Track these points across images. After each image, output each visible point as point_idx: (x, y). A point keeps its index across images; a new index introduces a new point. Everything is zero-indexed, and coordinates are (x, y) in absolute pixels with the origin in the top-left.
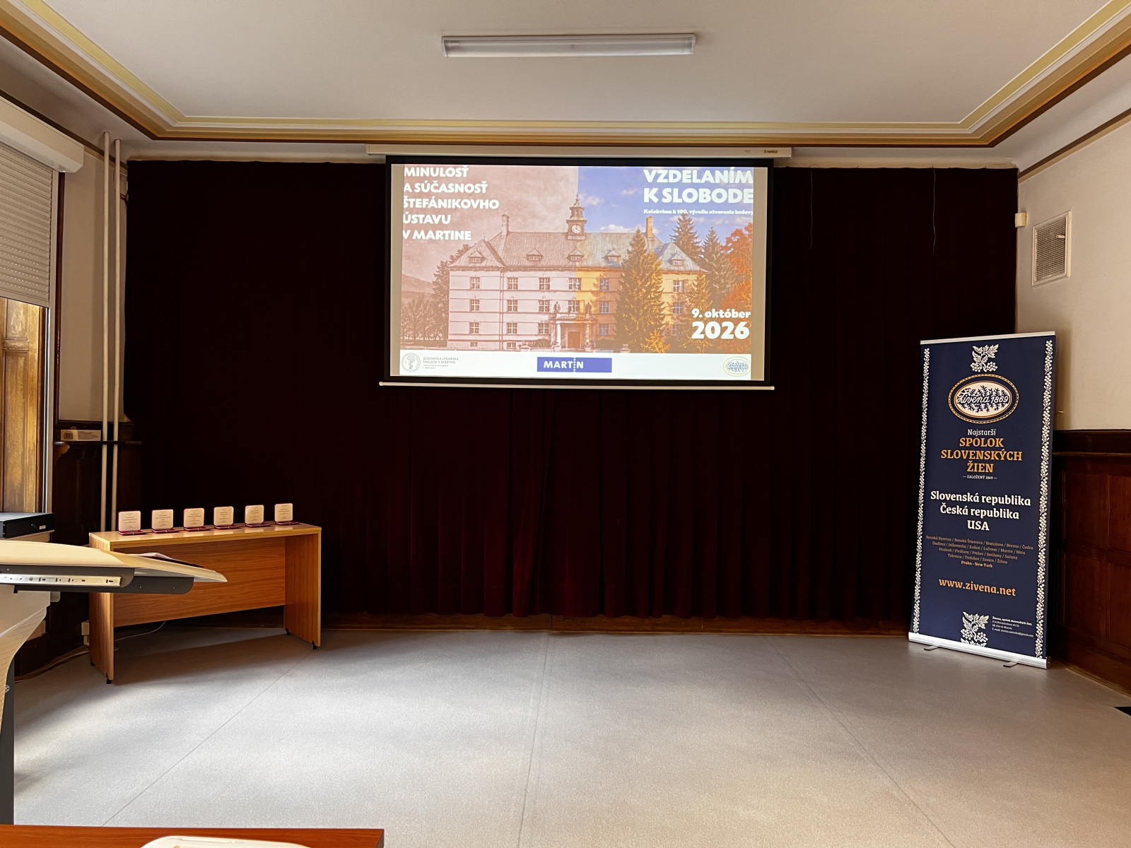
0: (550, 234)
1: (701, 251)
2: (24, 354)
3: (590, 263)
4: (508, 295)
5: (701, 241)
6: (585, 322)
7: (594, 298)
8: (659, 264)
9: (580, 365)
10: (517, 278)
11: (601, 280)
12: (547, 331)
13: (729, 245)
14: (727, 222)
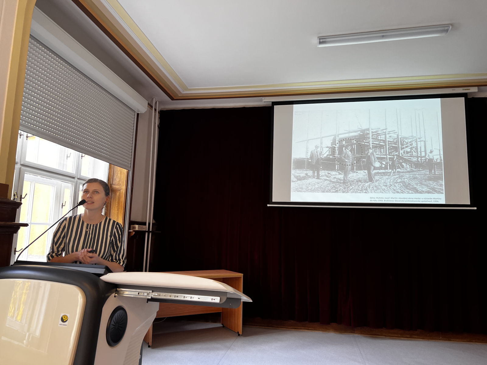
2: (119, 191)
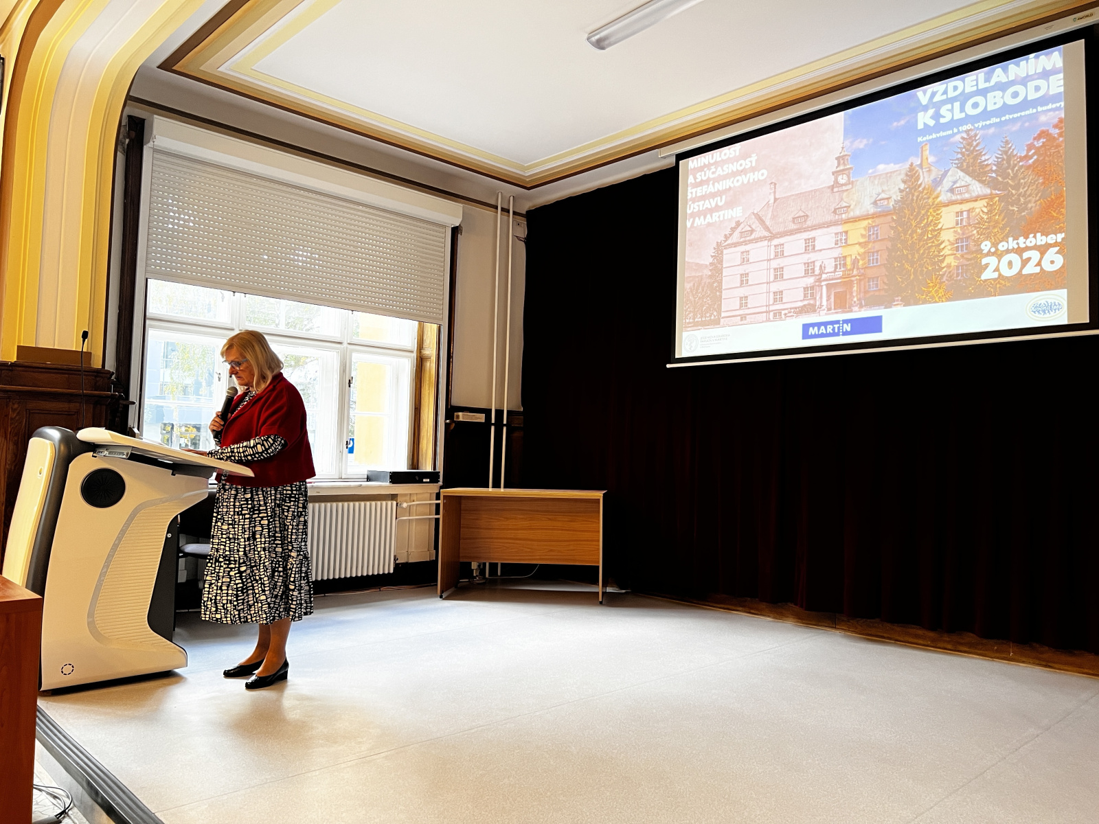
0: (815, 191)
1: (991, 170)
3: (858, 213)
4: (774, 264)
5: (990, 158)
6: (853, 279)
7: (862, 250)
8: (937, 197)
9: (848, 327)
10: (783, 244)
11: (869, 228)
12: (812, 295)
13: (1030, 154)
14: (1027, 124)
